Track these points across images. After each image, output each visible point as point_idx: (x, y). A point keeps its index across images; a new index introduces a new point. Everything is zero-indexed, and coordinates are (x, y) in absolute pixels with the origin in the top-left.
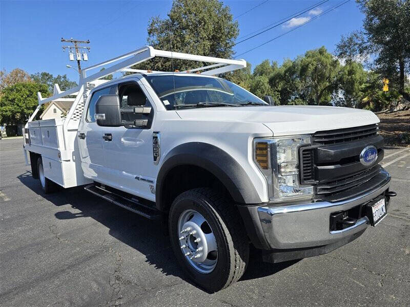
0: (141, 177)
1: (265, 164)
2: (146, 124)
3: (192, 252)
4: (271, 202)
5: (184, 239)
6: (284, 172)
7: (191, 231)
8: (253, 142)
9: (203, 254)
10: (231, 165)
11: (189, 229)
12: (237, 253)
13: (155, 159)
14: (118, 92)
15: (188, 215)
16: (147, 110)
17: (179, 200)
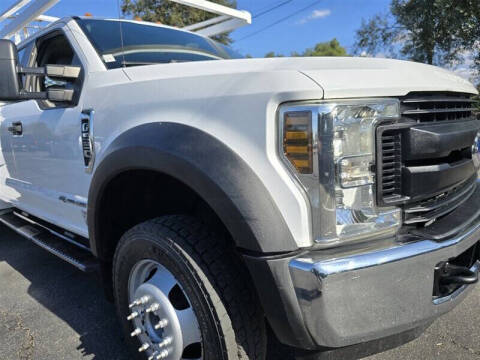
0: (68, 197)
1: (305, 164)
2: (70, 98)
3: (153, 342)
4: (317, 246)
5: (138, 316)
6: (346, 180)
7: (148, 304)
8: (278, 113)
9: (174, 350)
10: (229, 167)
11: (145, 299)
12: (243, 352)
13: (87, 161)
14: (36, 51)
15: (146, 269)
16: (73, 71)
17: (128, 242)
